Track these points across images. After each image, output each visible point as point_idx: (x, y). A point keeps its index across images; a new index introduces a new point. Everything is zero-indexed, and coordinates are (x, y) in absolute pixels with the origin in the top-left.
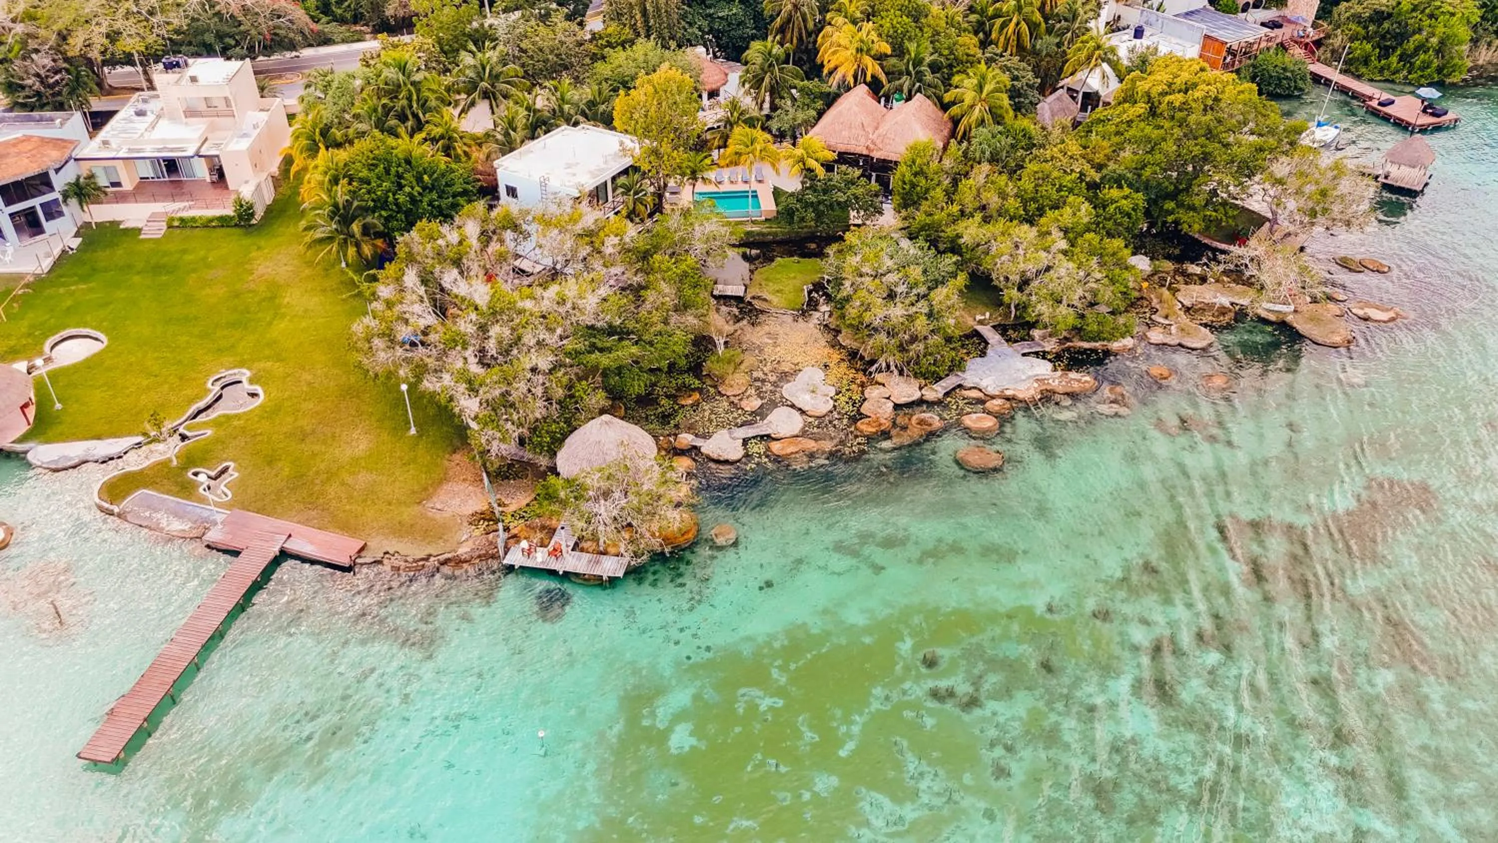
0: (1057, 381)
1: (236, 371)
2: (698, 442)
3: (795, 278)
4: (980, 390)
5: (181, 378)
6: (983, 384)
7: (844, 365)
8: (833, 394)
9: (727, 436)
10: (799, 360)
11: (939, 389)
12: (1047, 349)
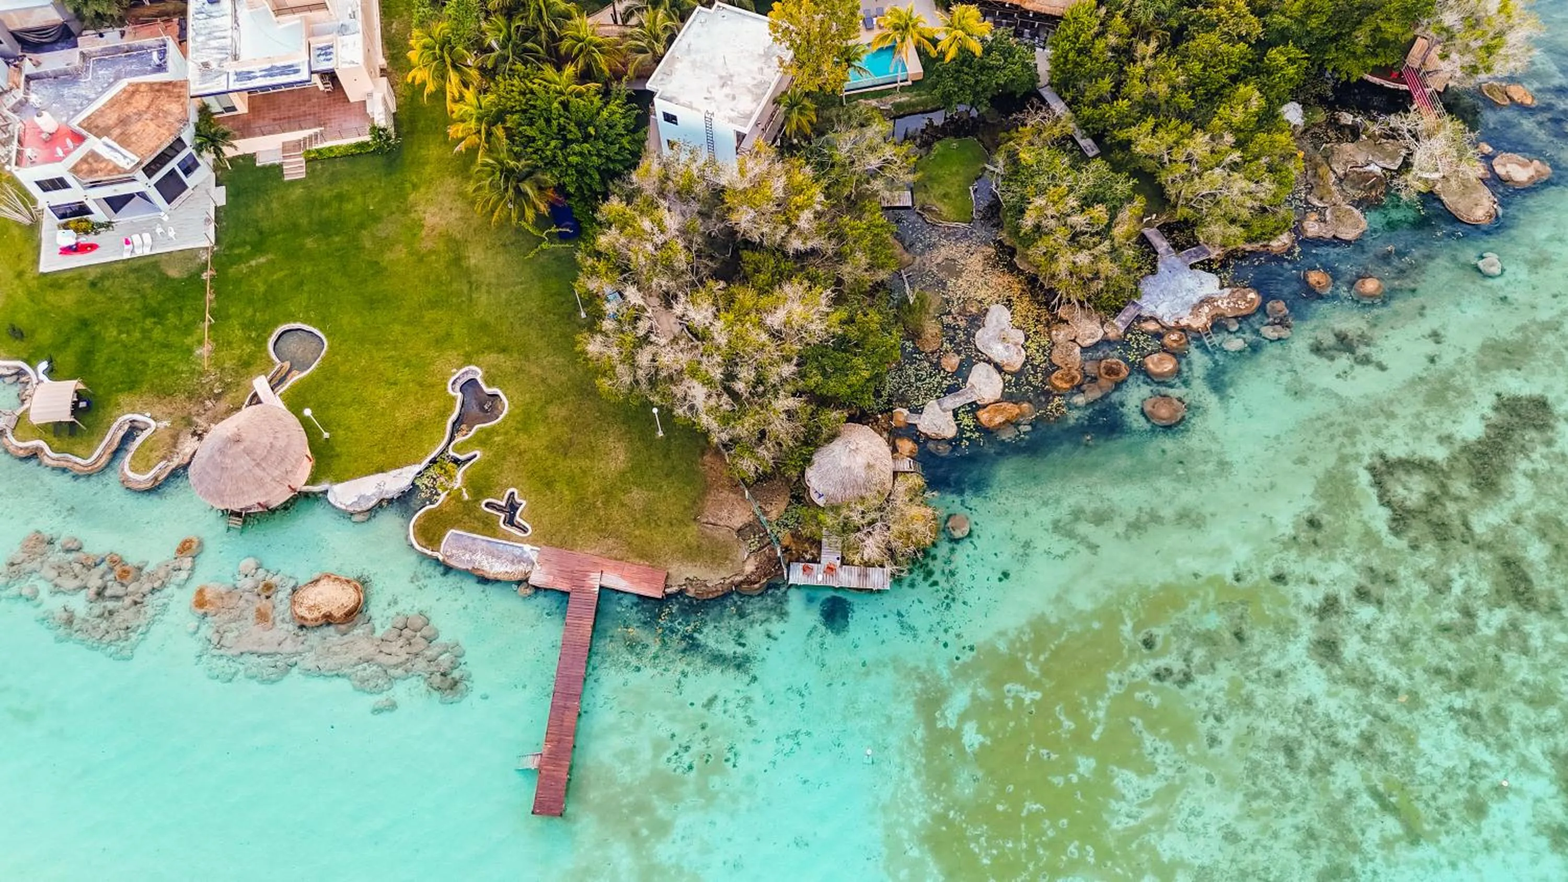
0: (1225, 301)
1: (466, 369)
2: (913, 419)
3: (957, 173)
4: (1156, 320)
5: (421, 384)
6: (1159, 313)
7: (1026, 298)
8: (1022, 341)
9: (937, 407)
10: (983, 296)
11: (1119, 324)
12: (1213, 256)
